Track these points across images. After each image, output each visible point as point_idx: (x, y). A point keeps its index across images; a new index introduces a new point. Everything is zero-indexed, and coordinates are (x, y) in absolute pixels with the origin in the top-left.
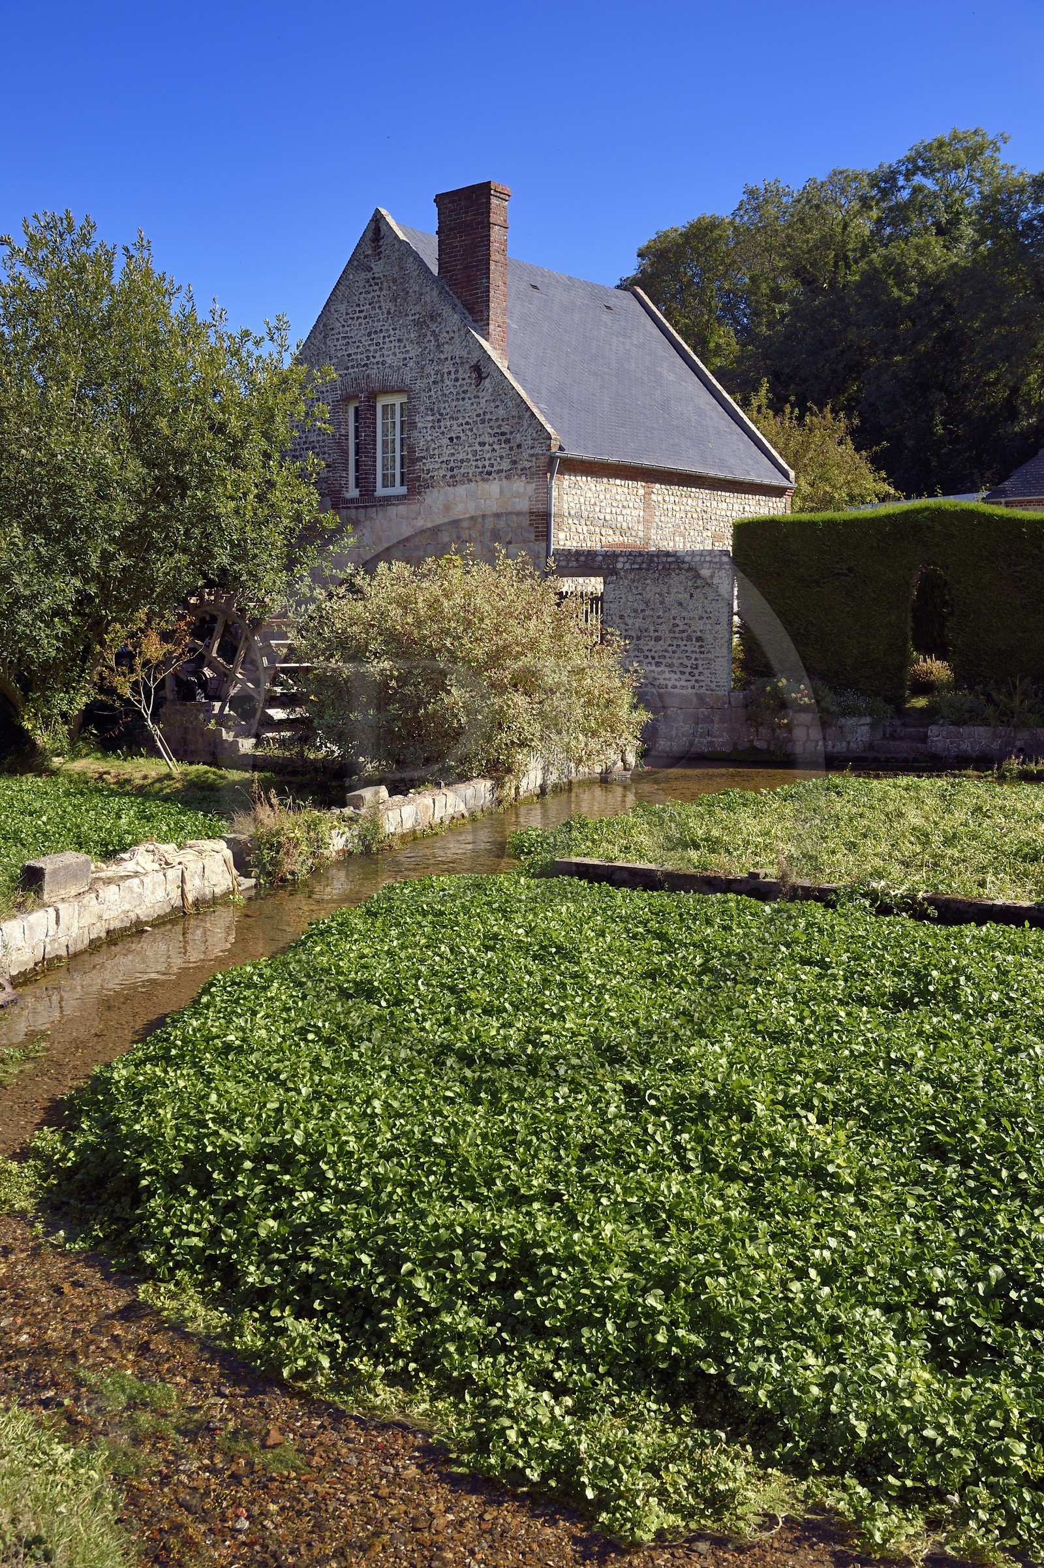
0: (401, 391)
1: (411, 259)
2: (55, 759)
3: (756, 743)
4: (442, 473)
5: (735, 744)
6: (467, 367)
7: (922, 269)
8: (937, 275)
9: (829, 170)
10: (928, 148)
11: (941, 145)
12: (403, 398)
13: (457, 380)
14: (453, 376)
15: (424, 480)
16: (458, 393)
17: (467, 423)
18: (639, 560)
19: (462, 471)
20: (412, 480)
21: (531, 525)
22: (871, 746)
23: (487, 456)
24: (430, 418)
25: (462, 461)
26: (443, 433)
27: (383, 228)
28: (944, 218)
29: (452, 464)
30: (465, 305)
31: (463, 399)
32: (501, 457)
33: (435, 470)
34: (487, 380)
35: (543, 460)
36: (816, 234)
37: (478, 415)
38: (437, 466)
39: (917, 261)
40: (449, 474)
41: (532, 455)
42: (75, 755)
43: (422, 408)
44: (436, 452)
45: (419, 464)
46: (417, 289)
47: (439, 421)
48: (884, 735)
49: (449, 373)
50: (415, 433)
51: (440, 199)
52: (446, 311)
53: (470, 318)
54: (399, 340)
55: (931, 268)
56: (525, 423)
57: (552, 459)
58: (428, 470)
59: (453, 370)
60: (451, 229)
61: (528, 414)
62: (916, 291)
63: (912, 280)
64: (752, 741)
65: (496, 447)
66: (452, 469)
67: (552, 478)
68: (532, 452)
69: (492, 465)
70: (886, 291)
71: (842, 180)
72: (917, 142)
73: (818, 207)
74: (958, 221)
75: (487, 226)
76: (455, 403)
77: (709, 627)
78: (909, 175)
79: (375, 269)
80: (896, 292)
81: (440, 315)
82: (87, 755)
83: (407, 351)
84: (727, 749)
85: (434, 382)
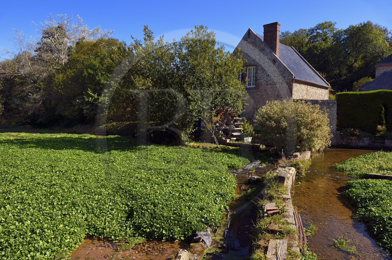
0: (254, 65)
1: (258, 38)
2: (186, 143)
3: (343, 143)
4: (264, 83)
5: (337, 143)
6: (271, 60)
7: (321, 48)
8: (324, 49)
9: (299, 29)
10: (320, 25)
11: (323, 24)
12: (255, 67)
13: (269, 63)
14: (268, 62)
15: (260, 84)
16: (269, 66)
17: (271, 72)
18: (314, 102)
19: (269, 82)
20: (257, 84)
21: (287, 94)
22: (369, 144)
23: (276, 79)
24: (262, 71)
25: (269, 80)
26: (265, 74)
27: (251, 32)
28: (324, 38)
29: (267, 81)
30: (270, 47)
31: (270, 67)
32: (280, 79)
33: (262, 82)
34: (277, 63)
35: (291, 80)
36: (297, 41)
37: (274, 70)
38: (263, 81)
39: (320, 46)
40: (266, 83)
41: (288, 79)
42: (190, 142)
43: (260, 69)
44: (263, 78)
45: (258, 81)
46: (259, 44)
47: (264, 72)
48: (372, 142)
49: (267, 61)
50: (258, 74)
51: (264, 26)
52: (266, 49)
53: (271, 50)
54: (254, 55)
55: (323, 47)
56: (286, 72)
57: (293, 80)
58: (261, 82)
59: (268, 61)
60: (267, 32)
61: (287, 70)
62: (320, 52)
63: (319, 49)
64: (342, 143)
65: (278, 77)
66: (267, 82)
67: (293, 84)
68: (288, 78)
69: (277, 81)
70: (313, 51)
71: (302, 31)
72: (318, 23)
73: (297, 36)
74: (327, 39)
75: (276, 31)
76: (268, 68)
77: (331, 117)
78: (316, 30)
79: (248, 40)
80: (316, 52)
81: (265, 49)
82: (193, 142)
83: (256, 57)
84: (336, 144)
85: (263, 64)
